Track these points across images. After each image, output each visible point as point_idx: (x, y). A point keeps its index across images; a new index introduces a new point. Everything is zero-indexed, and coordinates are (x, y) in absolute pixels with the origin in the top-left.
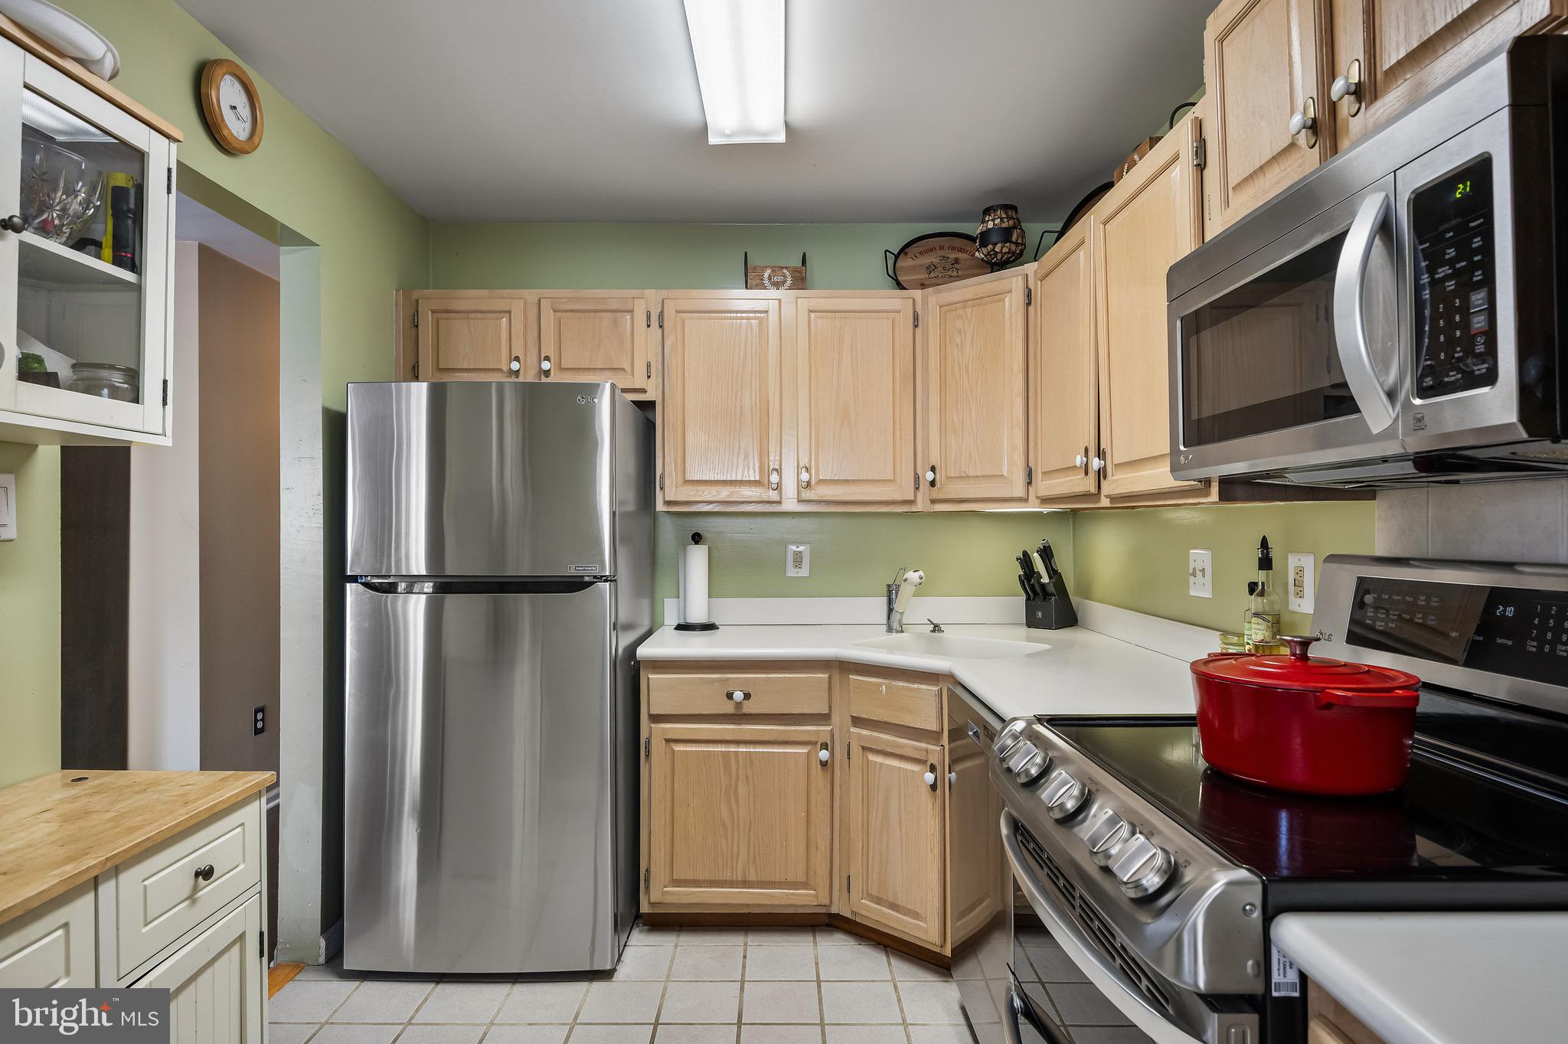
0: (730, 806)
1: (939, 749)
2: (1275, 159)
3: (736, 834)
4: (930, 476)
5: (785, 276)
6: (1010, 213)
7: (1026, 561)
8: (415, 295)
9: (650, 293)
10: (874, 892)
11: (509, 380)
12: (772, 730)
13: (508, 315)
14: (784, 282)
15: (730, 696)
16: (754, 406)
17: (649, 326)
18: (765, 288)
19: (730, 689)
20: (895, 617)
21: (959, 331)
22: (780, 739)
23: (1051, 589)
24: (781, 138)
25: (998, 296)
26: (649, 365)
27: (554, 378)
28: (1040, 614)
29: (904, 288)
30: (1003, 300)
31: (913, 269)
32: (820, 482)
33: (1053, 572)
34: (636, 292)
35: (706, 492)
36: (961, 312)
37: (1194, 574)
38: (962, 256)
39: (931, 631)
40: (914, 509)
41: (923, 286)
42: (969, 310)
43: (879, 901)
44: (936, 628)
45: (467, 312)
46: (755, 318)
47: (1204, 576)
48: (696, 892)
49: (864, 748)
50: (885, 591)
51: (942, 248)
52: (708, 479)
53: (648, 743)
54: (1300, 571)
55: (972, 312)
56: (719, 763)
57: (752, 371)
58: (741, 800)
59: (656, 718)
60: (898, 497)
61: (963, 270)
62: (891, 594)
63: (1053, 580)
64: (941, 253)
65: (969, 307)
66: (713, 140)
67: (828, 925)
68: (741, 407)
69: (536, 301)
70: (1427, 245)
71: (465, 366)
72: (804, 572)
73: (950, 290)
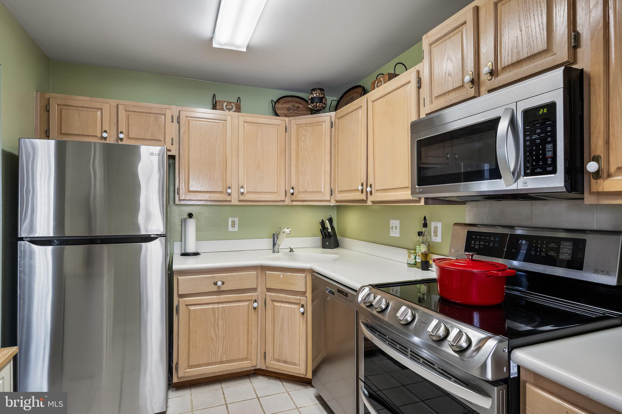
0: (215, 330)
1: (305, 298)
2: (454, 90)
3: (217, 342)
4: (292, 191)
5: (232, 106)
6: (322, 92)
7: (323, 223)
8: (47, 95)
9: (174, 107)
10: (276, 357)
11: (101, 141)
12: (233, 296)
13: (101, 110)
14: (232, 108)
15: (215, 284)
16: (220, 160)
17: (172, 122)
18: (224, 110)
19: (215, 281)
20: (276, 247)
21: (304, 135)
22: (237, 300)
23: (332, 234)
24: (244, 50)
25: (320, 123)
26: (172, 139)
27: (125, 142)
28: (328, 243)
29: (278, 116)
30: (322, 125)
31: (282, 109)
32: (248, 192)
33: (332, 228)
34: (167, 106)
35: (199, 196)
36: (305, 128)
37: (392, 228)
38: (300, 106)
39: (289, 252)
40: (285, 204)
41: (286, 116)
42: (308, 128)
43: (278, 361)
44: (291, 250)
45: (78, 107)
46: (221, 123)
47: (396, 229)
48: (200, 369)
49: (272, 301)
50: (272, 236)
51: (292, 102)
52: (199, 190)
53: (178, 307)
54: (436, 228)
55: (309, 128)
56: (210, 313)
57: (220, 145)
58: (220, 328)
59: (181, 296)
60: (279, 199)
61: (301, 111)
62: (275, 238)
63: (332, 230)
64: (292, 103)
65: (308, 126)
66: (215, 45)
67: (254, 374)
68: (215, 160)
69: (116, 105)
70: (529, 127)
71: (77, 133)
72: (236, 229)
73: (301, 119)
